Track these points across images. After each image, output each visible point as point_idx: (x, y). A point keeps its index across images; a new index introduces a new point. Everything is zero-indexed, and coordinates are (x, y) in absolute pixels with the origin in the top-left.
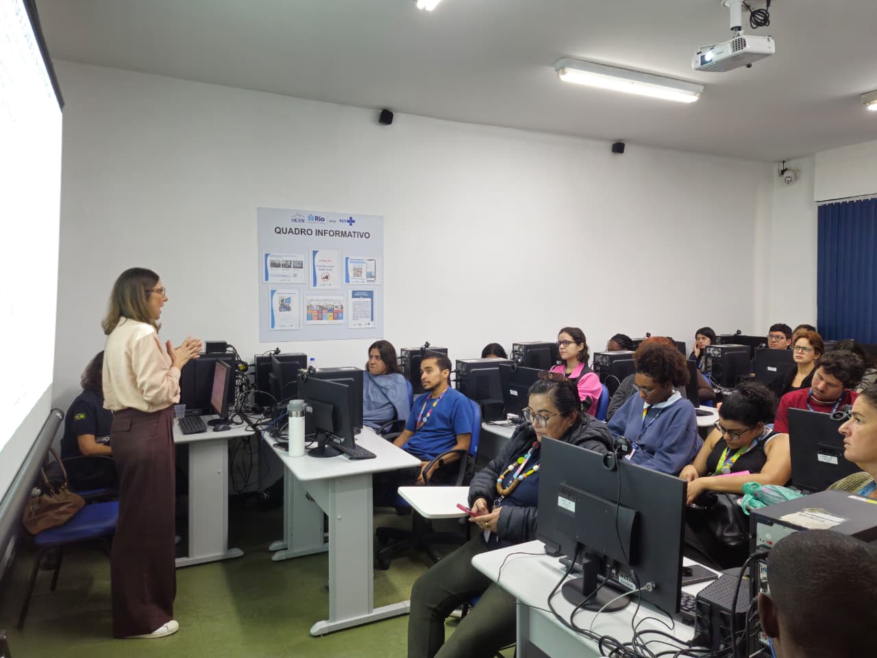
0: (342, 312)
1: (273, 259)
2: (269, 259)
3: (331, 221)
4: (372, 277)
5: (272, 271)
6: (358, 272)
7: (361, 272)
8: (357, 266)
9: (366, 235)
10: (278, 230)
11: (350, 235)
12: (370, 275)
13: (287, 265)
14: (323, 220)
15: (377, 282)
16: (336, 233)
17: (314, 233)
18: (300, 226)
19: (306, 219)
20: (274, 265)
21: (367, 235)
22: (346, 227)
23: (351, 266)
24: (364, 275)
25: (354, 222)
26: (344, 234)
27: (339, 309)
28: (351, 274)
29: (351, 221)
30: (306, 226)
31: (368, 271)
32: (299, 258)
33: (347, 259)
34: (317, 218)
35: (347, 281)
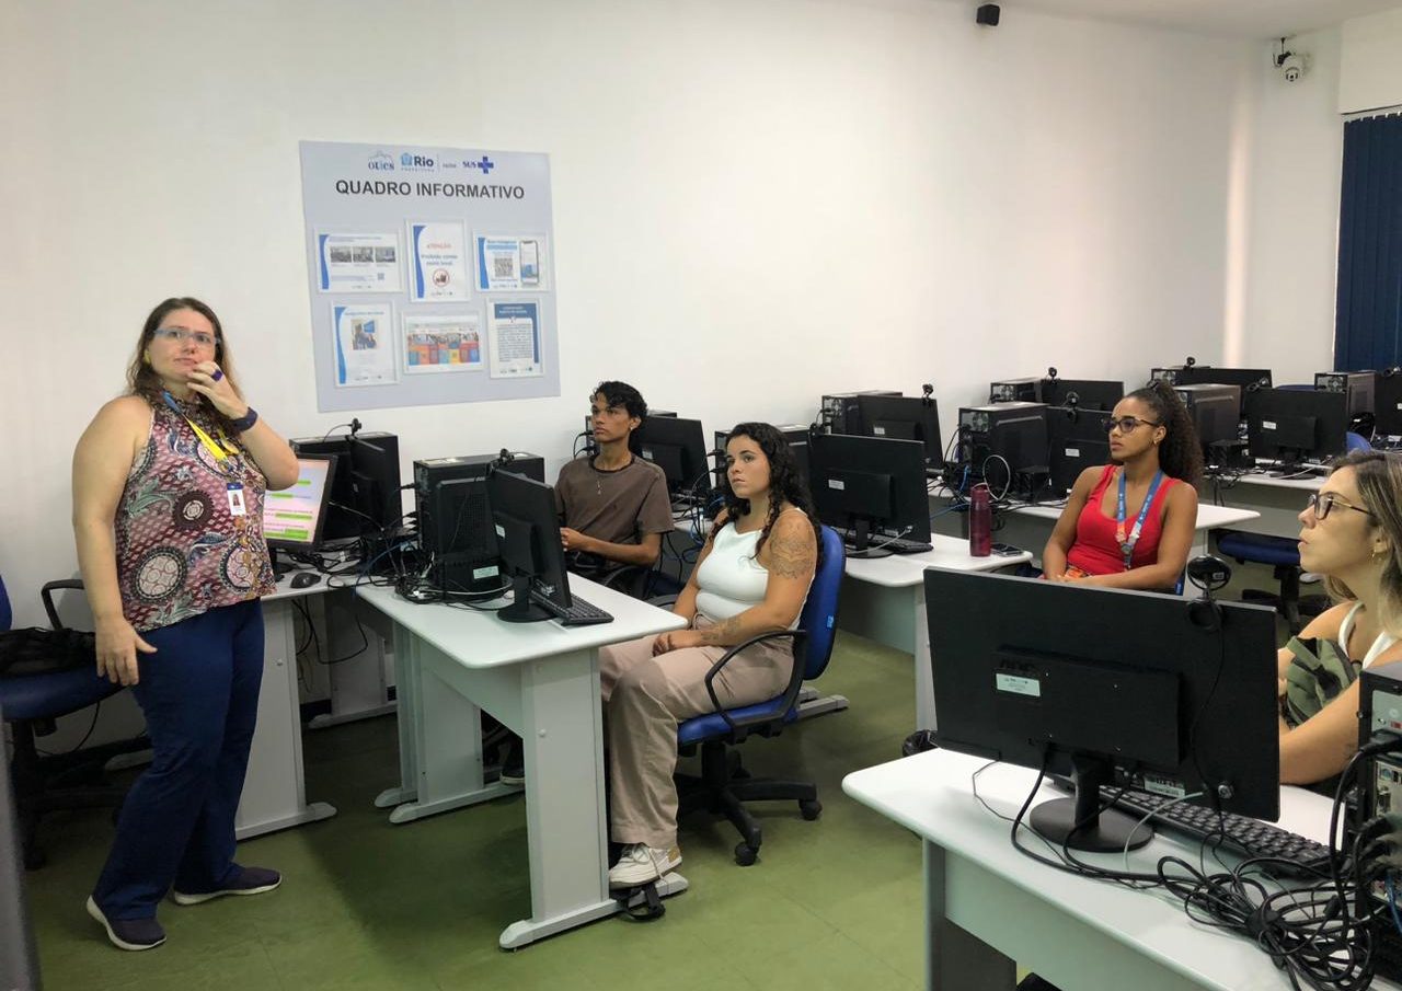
0: (477, 346)
1: (336, 244)
2: (328, 245)
3: (446, 166)
4: (533, 276)
5: (334, 269)
6: (504, 267)
7: (511, 267)
8: (503, 254)
9: (516, 192)
10: (342, 186)
11: (485, 191)
12: (527, 272)
13: (364, 257)
14: (430, 163)
15: (543, 286)
16: (458, 190)
17: (414, 189)
18: (385, 176)
19: (398, 165)
20: (339, 257)
21: (519, 193)
22: (477, 177)
23: (489, 255)
24: (517, 273)
25: (491, 165)
26: (473, 191)
27: (471, 339)
28: (491, 270)
29: (486, 165)
30: (396, 176)
31: (526, 263)
32: (388, 241)
33: (481, 241)
34: (418, 161)
35: (484, 284)
